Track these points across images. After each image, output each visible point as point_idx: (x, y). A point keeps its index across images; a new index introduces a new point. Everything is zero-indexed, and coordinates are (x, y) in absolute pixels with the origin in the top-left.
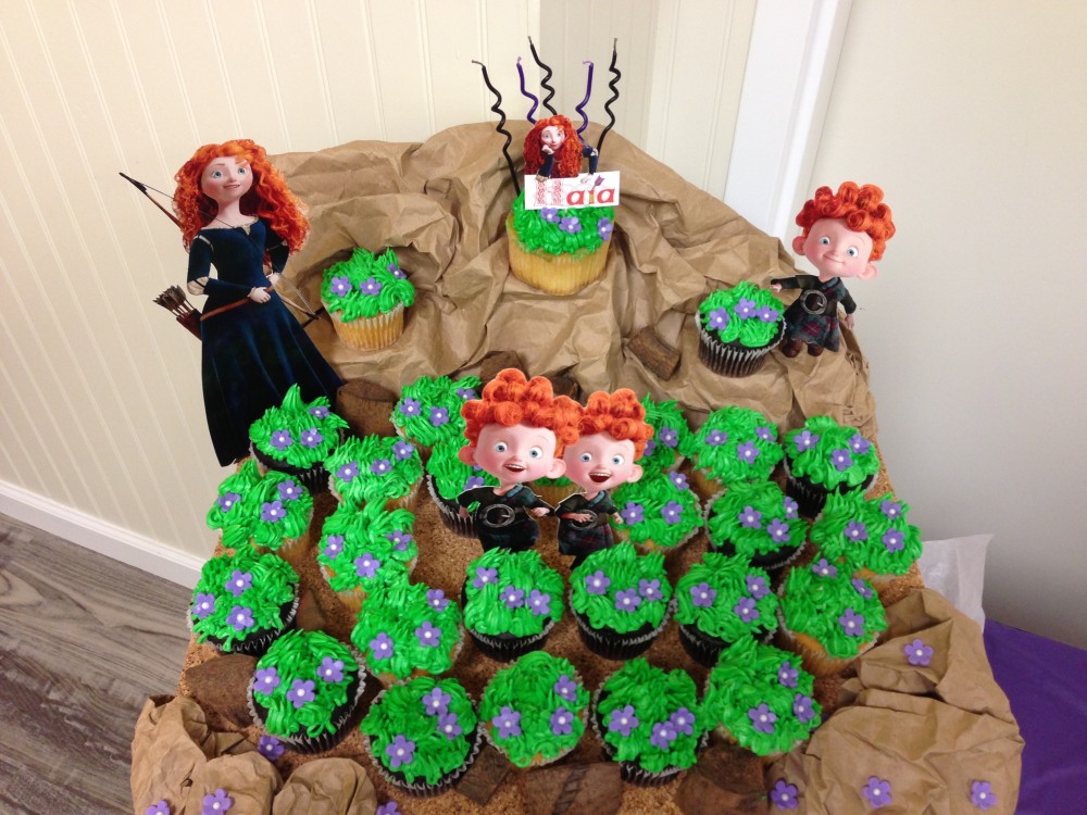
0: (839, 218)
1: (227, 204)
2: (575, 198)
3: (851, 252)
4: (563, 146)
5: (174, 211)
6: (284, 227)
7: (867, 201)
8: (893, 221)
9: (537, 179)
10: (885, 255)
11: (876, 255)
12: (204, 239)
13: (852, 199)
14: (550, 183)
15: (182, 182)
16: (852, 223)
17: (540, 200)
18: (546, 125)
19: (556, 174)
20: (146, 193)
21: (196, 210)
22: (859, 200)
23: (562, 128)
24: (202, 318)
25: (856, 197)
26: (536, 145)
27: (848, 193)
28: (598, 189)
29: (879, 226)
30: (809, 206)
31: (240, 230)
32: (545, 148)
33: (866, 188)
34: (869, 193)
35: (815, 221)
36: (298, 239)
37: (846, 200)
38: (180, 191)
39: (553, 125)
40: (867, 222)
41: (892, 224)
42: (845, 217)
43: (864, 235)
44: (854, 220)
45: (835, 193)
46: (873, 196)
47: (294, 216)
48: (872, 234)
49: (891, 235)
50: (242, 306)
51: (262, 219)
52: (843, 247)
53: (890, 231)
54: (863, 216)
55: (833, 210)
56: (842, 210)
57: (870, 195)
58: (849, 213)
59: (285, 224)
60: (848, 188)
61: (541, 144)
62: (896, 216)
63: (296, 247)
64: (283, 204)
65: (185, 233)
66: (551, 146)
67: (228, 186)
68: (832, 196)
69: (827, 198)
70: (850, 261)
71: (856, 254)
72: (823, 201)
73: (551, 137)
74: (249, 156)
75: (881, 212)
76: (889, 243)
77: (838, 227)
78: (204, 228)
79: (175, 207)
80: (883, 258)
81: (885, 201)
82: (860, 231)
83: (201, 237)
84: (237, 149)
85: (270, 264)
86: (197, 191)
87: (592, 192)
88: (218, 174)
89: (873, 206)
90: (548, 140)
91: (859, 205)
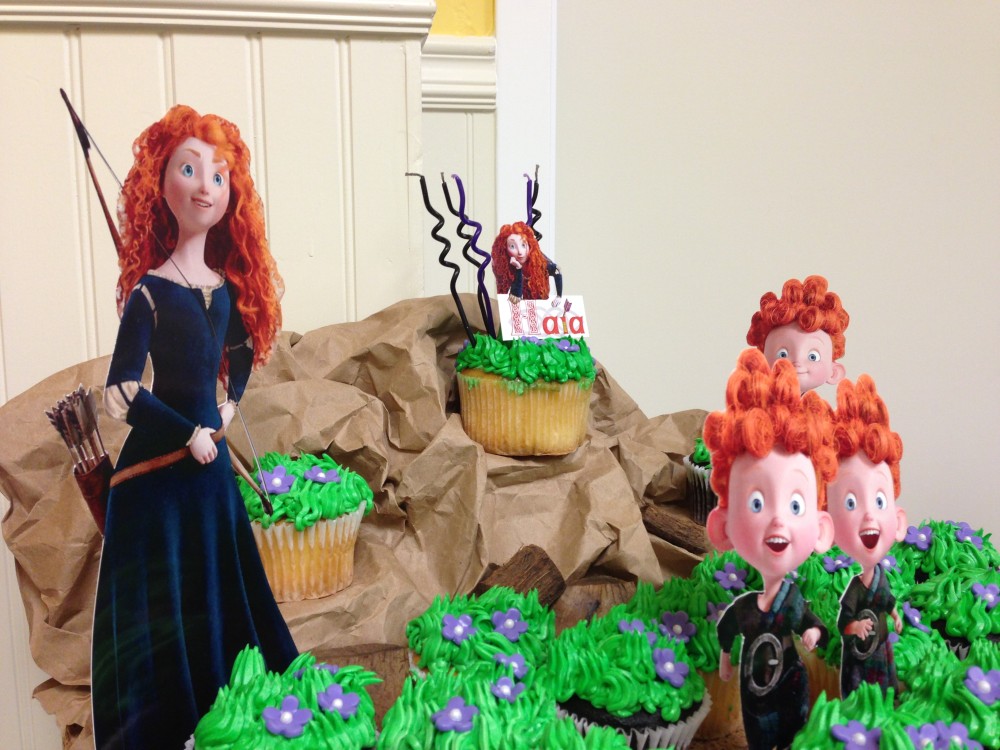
0: (790, 323)
1: (191, 235)
2: (550, 324)
3: (813, 357)
4: (529, 259)
5: (119, 214)
6: (252, 310)
7: (813, 295)
8: (844, 307)
9: (511, 300)
10: (847, 349)
11: (838, 352)
12: (148, 296)
13: (798, 297)
14: (523, 304)
15: (140, 158)
16: (805, 324)
17: (517, 328)
18: (511, 233)
19: (528, 296)
20: (87, 155)
21: (148, 228)
22: (805, 296)
23: (525, 237)
24: (114, 481)
25: (801, 295)
26: (504, 257)
27: (792, 292)
28: (569, 316)
29: (832, 318)
30: (756, 319)
31: (197, 293)
32: (513, 260)
33: (809, 281)
34: (814, 284)
35: (767, 335)
36: (267, 340)
37: (792, 301)
38: (135, 176)
39: (517, 233)
40: (820, 318)
41: (844, 311)
42: (796, 319)
43: (821, 333)
44: (806, 321)
45: (779, 297)
46: (818, 288)
47: (267, 294)
48: (828, 329)
49: (847, 325)
50: (176, 464)
51: (228, 284)
52: (803, 354)
53: (844, 319)
54: (813, 312)
55: (782, 316)
56: (791, 313)
57: (814, 287)
58: (799, 313)
59: (255, 305)
60: (791, 287)
61: (509, 256)
62: (846, 303)
63: (262, 355)
64: (256, 265)
65: (123, 272)
66: (518, 259)
67: (198, 199)
68: (777, 301)
69: (772, 304)
70: (814, 367)
71: (818, 359)
72: (770, 310)
73: (517, 248)
74: (231, 156)
75: (830, 303)
76: (847, 334)
77: (791, 333)
78: (151, 272)
79: (122, 208)
80: (846, 351)
81: (830, 289)
82: (814, 330)
83: (145, 290)
84: (218, 134)
85: (227, 379)
86: (156, 189)
87: (563, 319)
88: (189, 170)
89: (820, 298)
90: (513, 251)
91: (807, 301)
